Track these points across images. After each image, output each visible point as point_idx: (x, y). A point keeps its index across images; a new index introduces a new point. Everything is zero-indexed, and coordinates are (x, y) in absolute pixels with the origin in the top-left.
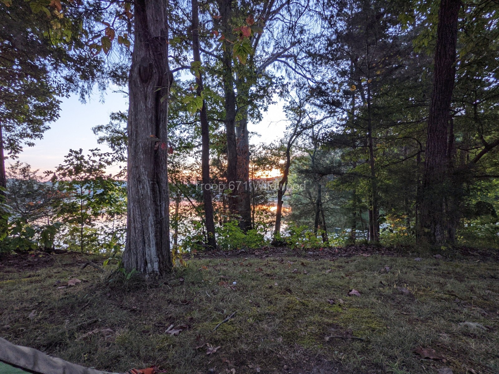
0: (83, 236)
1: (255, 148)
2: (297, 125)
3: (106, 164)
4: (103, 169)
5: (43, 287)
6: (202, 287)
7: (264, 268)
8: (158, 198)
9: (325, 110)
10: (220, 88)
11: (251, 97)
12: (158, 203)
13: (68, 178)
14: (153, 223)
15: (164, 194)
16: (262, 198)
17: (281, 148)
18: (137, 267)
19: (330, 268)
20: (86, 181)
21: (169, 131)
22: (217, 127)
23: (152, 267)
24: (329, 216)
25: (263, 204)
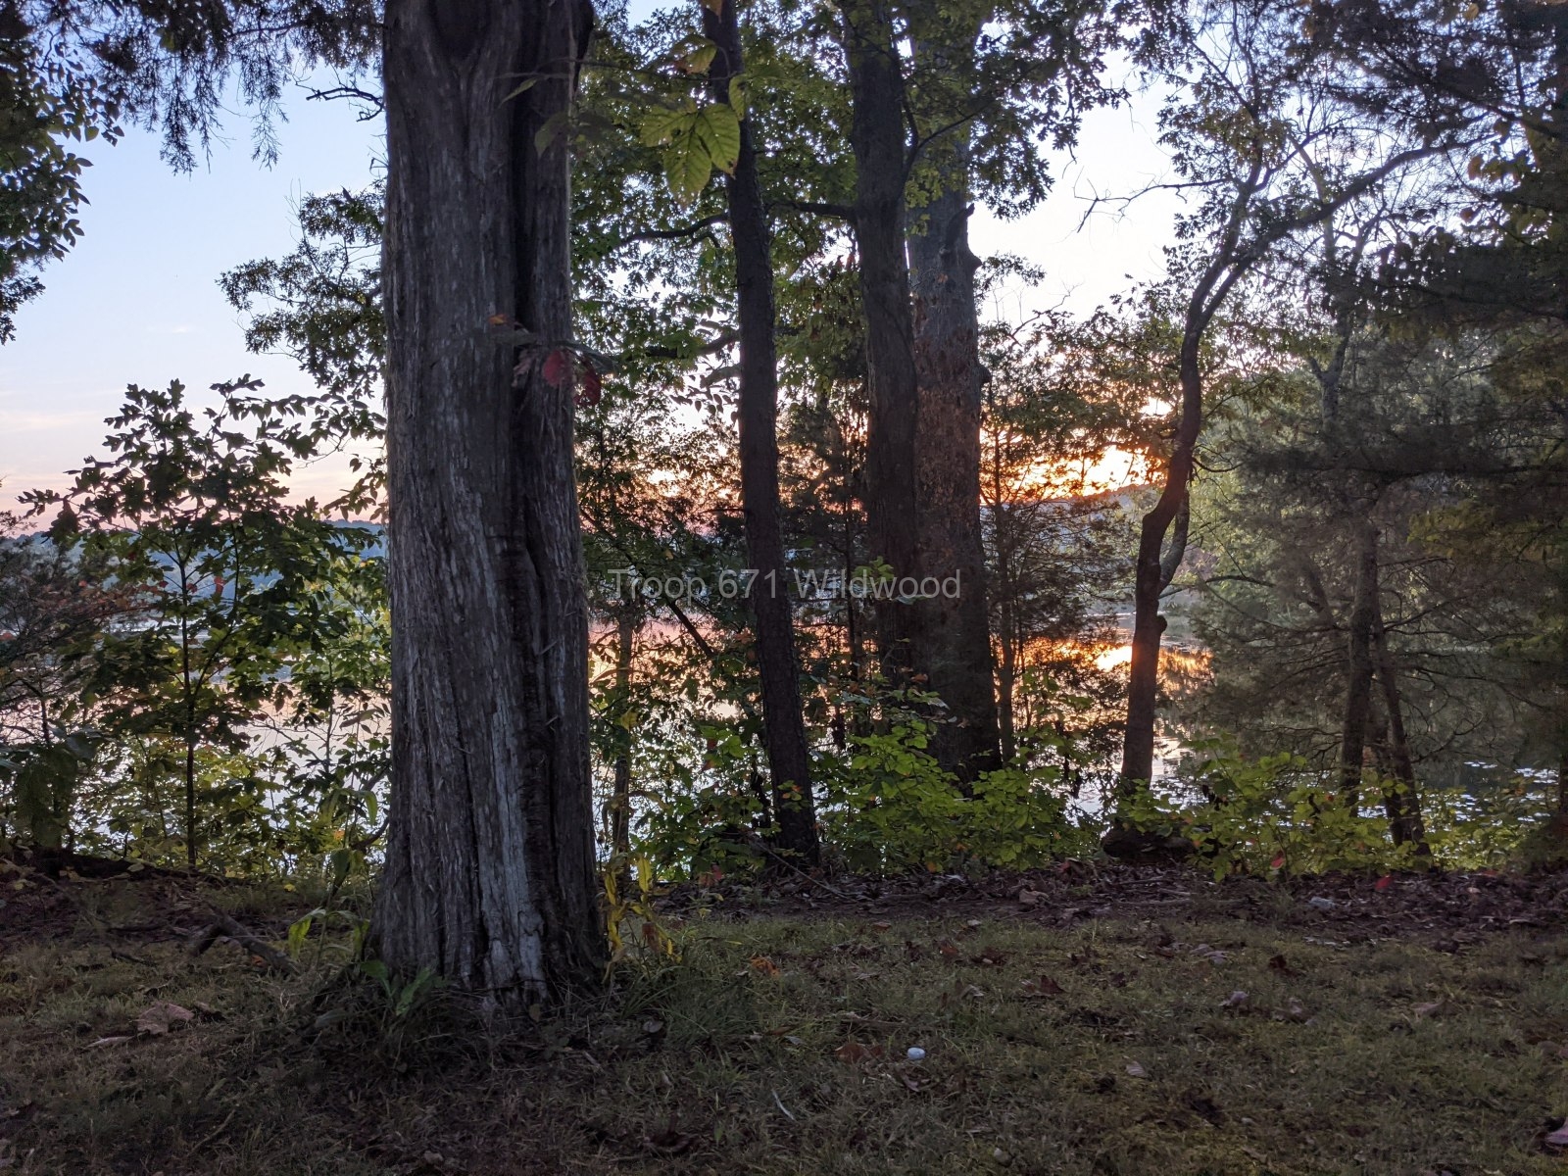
0: (193, 794)
1: (1008, 343)
2: (1239, 210)
3: (288, 453)
4: (278, 477)
5: (32, 1036)
6: (752, 1068)
7: (1068, 979)
8: (536, 624)
9: (1395, 119)
10: (826, 42)
11: (985, 76)
12: (536, 645)
13: (122, 521)
14: (512, 743)
15: (564, 602)
16: (1052, 603)
17: (1151, 336)
18: (442, 954)
19: (1433, 994)
20: (202, 532)
21: (580, 276)
22: (815, 242)
23: (513, 956)
24: (1429, 696)
25: (1055, 634)
